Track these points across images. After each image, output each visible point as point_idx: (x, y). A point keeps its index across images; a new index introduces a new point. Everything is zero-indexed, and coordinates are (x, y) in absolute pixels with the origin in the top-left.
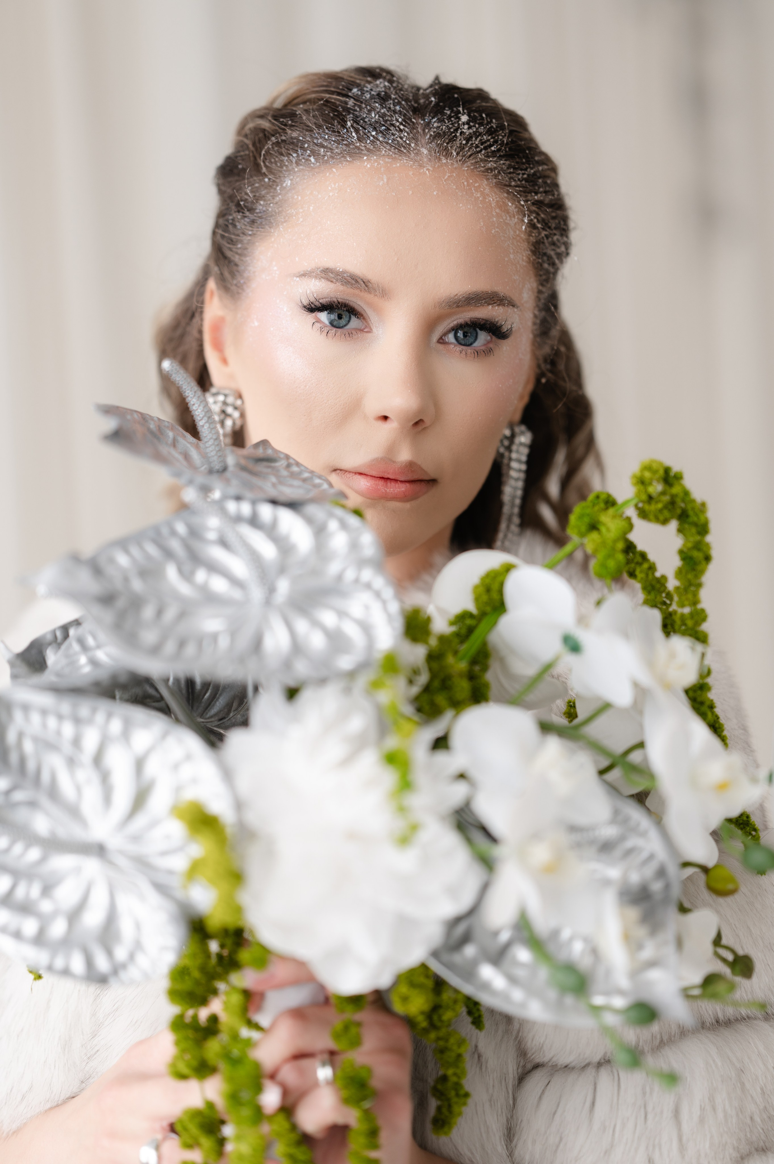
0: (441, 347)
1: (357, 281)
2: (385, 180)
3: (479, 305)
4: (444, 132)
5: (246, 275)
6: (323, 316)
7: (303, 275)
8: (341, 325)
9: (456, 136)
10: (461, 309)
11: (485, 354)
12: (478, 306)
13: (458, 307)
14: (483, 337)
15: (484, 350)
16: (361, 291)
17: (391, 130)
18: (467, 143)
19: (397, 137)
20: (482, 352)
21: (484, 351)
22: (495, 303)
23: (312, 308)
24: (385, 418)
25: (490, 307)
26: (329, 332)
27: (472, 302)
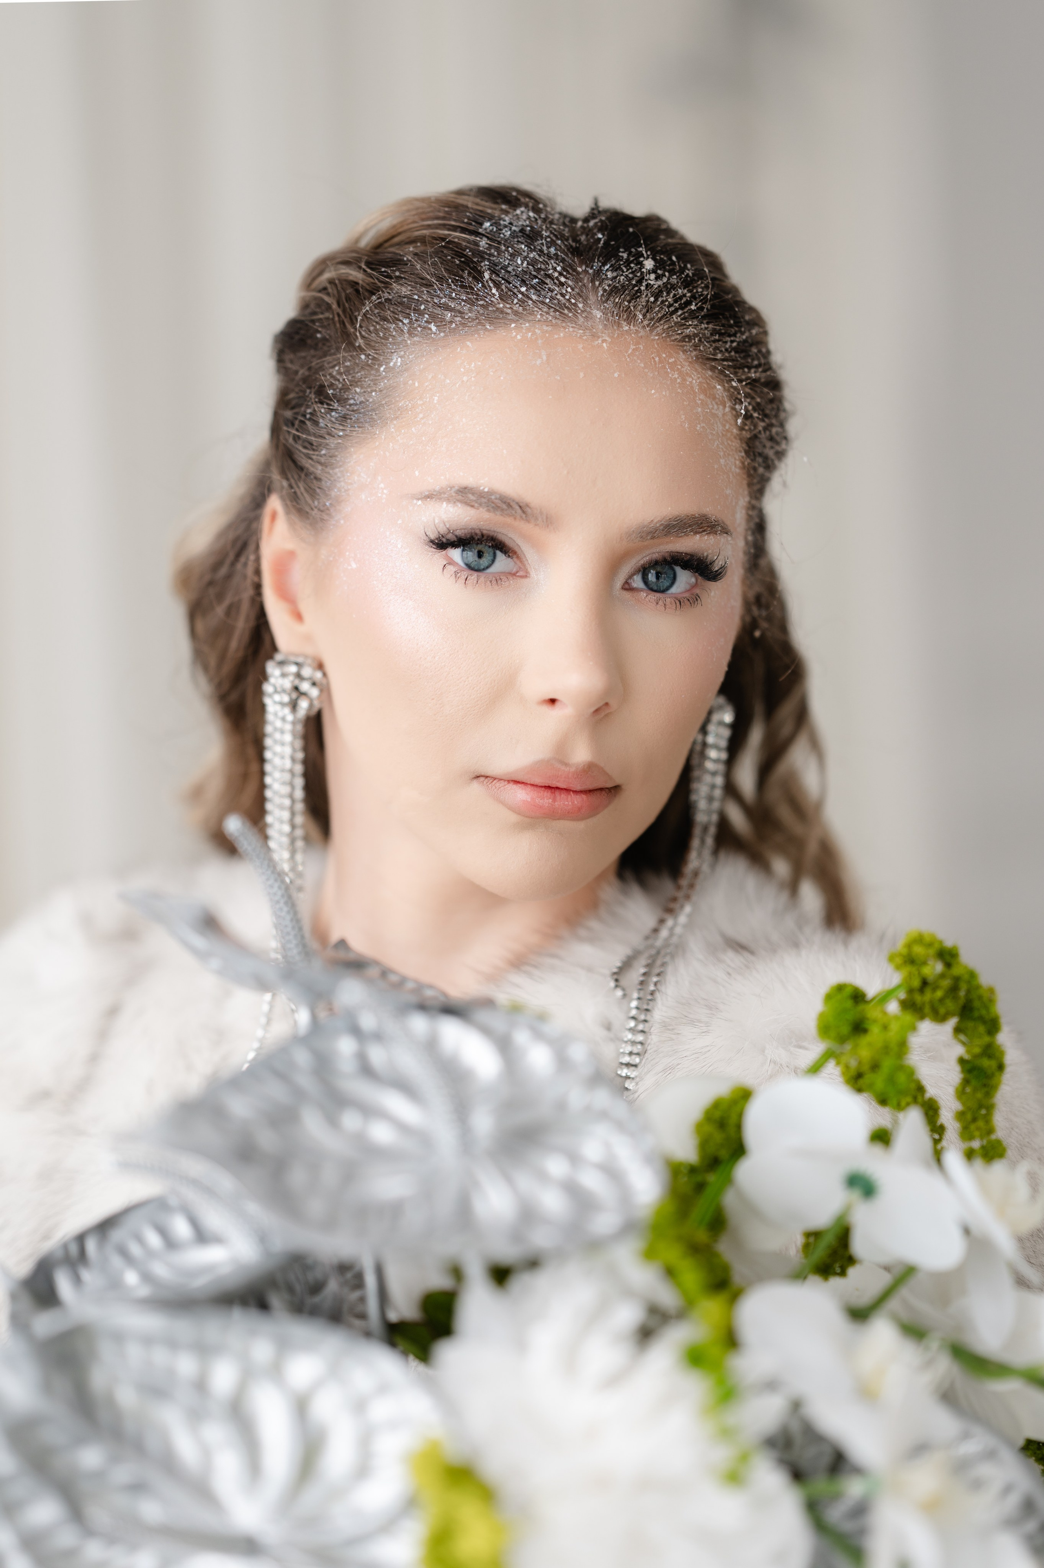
0: (627, 595)
1: (509, 506)
2: (545, 358)
3: (683, 534)
4: (623, 286)
5: (334, 493)
6: (456, 554)
7: (429, 496)
8: (482, 567)
9: (639, 291)
10: (656, 541)
11: (691, 603)
12: (680, 537)
13: (653, 538)
14: (684, 579)
15: (688, 598)
16: (515, 519)
17: (547, 284)
18: (656, 300)
19: (556, 294)
20: (686, 601)
21: (688, 600)
22: (704, 531)
23: (442, 544)
24: (553, 701)
25: (698, 536)
26: (468, 579)
27: (673, 531)
